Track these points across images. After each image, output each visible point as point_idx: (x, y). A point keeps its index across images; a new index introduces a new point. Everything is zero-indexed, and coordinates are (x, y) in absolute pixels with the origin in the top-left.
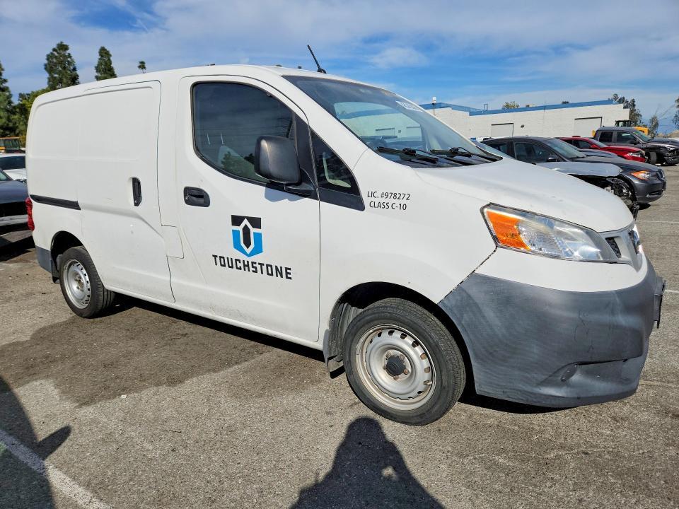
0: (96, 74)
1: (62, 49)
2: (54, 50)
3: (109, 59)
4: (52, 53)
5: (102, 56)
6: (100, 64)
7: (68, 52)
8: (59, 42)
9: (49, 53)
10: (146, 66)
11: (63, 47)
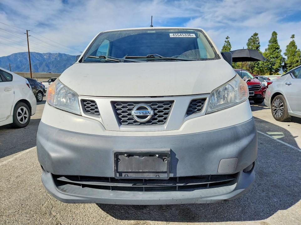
0: (269, 44)
1: (255, 35)
2: (252, 36)
3: (276, 36)
4: (251, 38)
5: (273, 35)
6: (271, 39)
7: (257, 36)
8: (254, 33)
9: (249, 38)
10: (295, 36)
11: (256, 34)
